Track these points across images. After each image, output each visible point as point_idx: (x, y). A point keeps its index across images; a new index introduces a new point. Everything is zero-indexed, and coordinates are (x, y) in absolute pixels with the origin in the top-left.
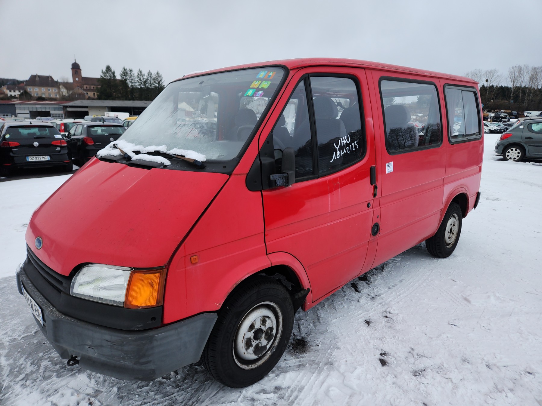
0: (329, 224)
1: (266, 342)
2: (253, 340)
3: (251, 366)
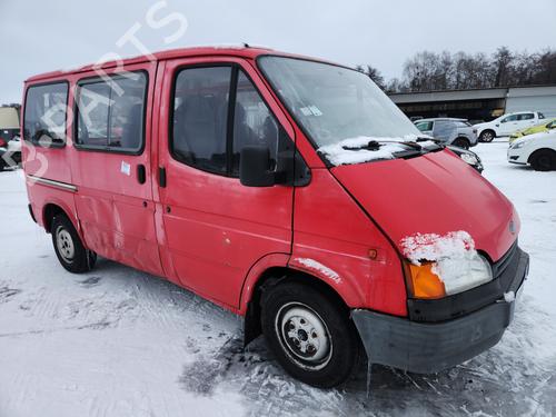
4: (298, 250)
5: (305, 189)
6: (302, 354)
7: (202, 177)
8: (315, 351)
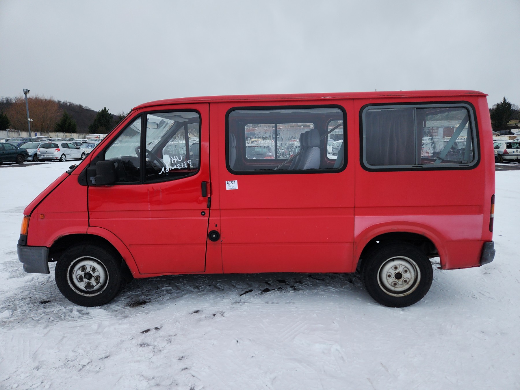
0: (150, 219)
1: (96, 284)
2: (84, 278)
3: (83, 294)
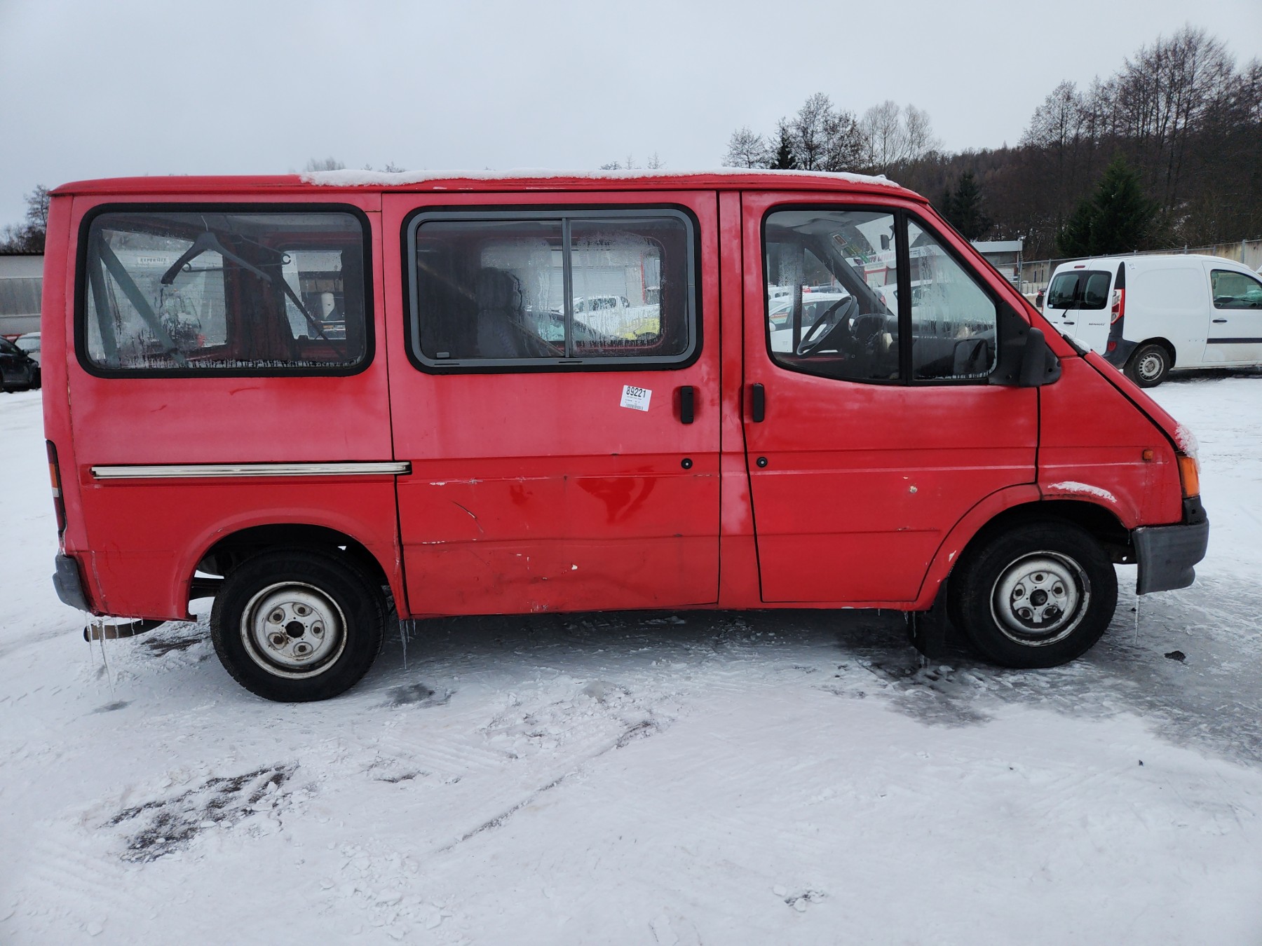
4: (1047, 474)
5: (1054, 387)
6: (1038, 625)
7: (857, 391)
8: (1063, 613)
